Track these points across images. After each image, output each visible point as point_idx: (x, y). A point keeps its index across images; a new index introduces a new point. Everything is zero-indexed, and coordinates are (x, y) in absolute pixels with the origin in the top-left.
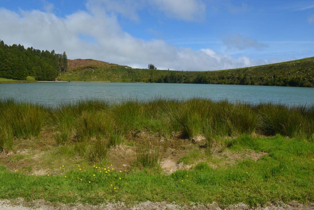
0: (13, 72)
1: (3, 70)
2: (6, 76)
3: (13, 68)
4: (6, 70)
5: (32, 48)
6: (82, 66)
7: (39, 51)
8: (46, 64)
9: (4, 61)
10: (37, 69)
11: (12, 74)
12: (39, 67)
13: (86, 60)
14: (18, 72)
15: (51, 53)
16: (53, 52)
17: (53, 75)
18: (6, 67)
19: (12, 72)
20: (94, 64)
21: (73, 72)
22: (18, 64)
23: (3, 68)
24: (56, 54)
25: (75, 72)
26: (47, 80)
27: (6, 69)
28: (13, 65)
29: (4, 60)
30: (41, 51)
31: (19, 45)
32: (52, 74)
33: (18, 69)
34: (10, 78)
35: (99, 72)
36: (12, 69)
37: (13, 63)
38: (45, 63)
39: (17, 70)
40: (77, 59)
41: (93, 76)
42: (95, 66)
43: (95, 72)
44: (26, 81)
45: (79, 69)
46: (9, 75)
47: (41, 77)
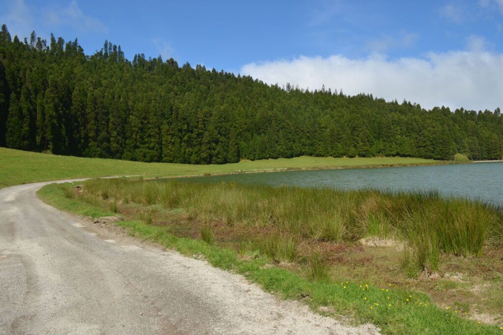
0: (434, 149)
1: (420, 147)
2: (424, 155)
3: (434, 142)
4: (424, 147)
5: (462, 109)
7: (473, 113)
8: (486, 133)
9: (421, 133)
10: (471, 141)
11: (433, 152)
12: (475, 138)
14: (441, 148)
15: (493, 112)
16: (498, 111)
17: (498, 150)
18: (425, 142)
19: (432, 149)
22: (441, 136)
23: (419, 144)
26: (489, 159)
27: (425, 144)
28: (433, 138)
29: (421, 131)
30: (477, 113)
31: (443, 107)
32: (496, 149)
33: (441, 143)
34: (430, 158)
36: (432, 144)
37: (434, 135)
38: (484, 131)
39: (440, 145)
44: (454, 162)
46: (429, 154)
47: (477, 154)
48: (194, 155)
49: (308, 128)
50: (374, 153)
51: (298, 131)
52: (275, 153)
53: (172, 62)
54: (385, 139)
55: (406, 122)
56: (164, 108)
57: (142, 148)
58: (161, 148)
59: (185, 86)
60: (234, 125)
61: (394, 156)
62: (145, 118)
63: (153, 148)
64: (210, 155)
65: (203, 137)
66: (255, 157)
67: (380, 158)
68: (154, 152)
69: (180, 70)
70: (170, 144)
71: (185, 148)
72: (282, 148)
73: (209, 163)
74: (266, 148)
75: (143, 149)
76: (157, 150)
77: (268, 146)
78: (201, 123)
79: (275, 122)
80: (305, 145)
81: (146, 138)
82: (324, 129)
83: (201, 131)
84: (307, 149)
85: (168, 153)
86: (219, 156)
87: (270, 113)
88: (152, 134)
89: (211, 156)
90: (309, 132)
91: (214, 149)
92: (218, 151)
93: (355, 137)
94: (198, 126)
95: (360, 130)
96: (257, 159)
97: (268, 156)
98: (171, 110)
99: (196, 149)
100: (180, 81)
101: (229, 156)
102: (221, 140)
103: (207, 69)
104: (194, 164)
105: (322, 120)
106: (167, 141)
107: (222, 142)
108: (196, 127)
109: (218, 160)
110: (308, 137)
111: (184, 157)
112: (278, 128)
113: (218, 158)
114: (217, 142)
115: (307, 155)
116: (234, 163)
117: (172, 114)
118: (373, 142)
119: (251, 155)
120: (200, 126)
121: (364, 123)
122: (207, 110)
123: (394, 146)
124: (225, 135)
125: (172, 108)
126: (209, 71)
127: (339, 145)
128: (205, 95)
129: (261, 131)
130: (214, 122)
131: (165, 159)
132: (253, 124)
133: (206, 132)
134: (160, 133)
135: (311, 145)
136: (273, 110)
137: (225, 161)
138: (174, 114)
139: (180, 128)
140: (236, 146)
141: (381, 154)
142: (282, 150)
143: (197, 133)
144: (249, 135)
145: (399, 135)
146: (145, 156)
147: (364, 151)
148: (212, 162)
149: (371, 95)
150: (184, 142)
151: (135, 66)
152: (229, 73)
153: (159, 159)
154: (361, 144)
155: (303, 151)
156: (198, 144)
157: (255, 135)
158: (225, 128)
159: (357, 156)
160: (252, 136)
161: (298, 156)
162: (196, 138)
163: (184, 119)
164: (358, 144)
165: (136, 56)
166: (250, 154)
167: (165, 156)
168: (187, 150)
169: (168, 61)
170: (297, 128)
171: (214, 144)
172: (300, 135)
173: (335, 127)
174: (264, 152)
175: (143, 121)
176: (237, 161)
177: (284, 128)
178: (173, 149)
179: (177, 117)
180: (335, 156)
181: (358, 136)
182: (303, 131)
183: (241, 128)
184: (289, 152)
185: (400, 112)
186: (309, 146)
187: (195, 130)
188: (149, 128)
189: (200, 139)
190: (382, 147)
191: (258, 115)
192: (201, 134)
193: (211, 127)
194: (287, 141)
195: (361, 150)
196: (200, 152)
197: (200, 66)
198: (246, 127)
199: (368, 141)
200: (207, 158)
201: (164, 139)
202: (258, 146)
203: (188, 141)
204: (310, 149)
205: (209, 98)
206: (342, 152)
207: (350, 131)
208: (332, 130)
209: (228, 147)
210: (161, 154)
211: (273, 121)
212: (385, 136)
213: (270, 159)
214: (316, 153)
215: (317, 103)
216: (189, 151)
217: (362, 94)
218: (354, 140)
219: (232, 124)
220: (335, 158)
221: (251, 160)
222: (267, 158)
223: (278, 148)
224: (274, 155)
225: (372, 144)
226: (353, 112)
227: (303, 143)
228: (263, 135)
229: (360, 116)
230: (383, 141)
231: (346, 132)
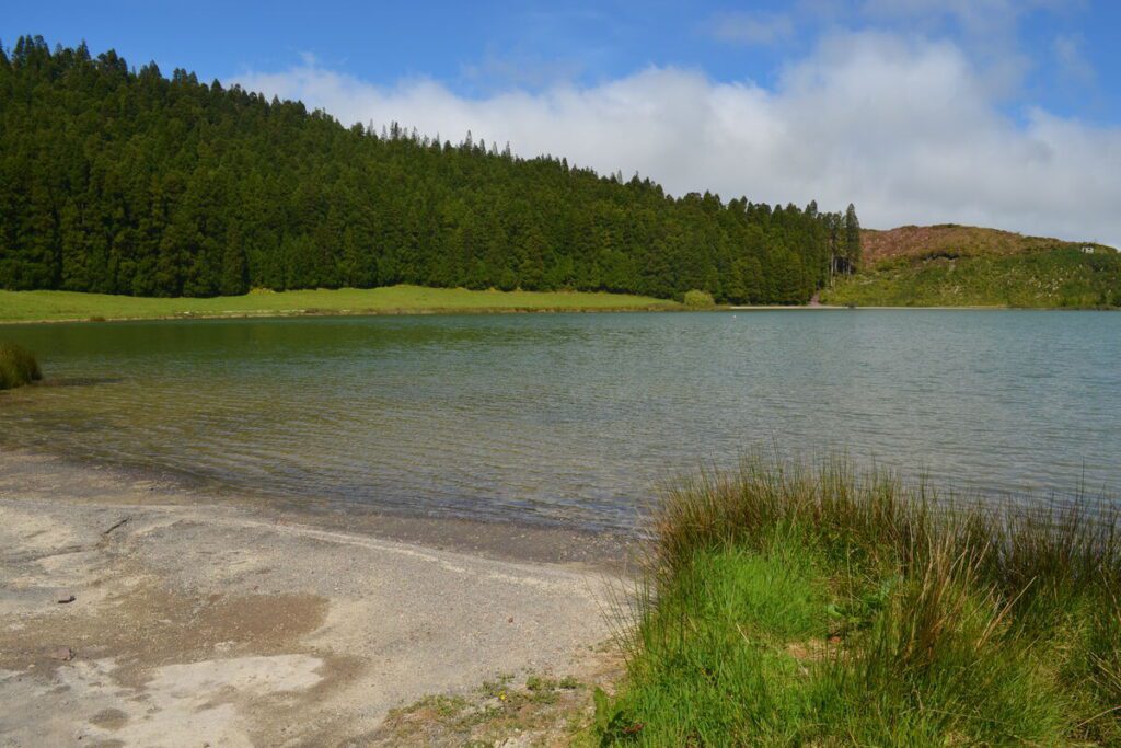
0: (676, 279)
1: (648, 273)
2: (655, 289)
3: (677, 266)
4: (657, 274)
5: (744, 200)
6: (913, 251)
7: (765, 208)
8: (778, 251)
9: (652, 246)
10: (746, 266)
11: (673, 286)
12: (755, 259)
13: (935, 228)
14: (689, 278)
15: (803, 211)
16: (813, 206)
17: (798, 286)
18: (658, 263)
19: (673, 279)
20: (959, 241)
21: (878, 274)
22: (690, 253)
23: (647, 268)
24: (820, 214)
25: (886, 275)
26: (781, 304)
27: (657, 268)
28: (675, 257)
29: (652, 242)
30: (773, 209)
31: (707, 194)
32: (794, 284)
34: (668, 296)
35: (971, 271)
36: (673, 269)
37: (677, 251)
38: (775, 248)
39: (687, 272)
40: (903, 228)
41: (947, 286)
42: (963, 249)
43: (955, 272)
44: (684, 306)
45: (903, 260)
46: (664, 288)
47: (759, 292)
48: (139, 276)
49: (415, 225)
50: (554, 284)
51: (393, 231)
52: (333, 275)
53: (112, 60)
54: (579, 254)
55: (623, 222)
56: (70, 168)
57: (12, 257)
58: (59, 259)
59: (132, 120)
60: (238, 213)
61: (596, 290)
62: (20, 190)
63: (39, 259)
64: (178, 276)
65: (161, 238)
66: (284, 284)
67: (566, 293)
68: (42, 267)
69: (130, 79)
70: (80, 252)
71: (119, 261)
72: (349, 265)
73: (177, 294)
74: (311, 265)
75: (14, 261)
76: (48, 264)
77: (315, 261)
78: (158, 205)
79: (338, 211)
80: (407, 262)
81: (22, 234)
82: (450, 229)
83: (156, 224)
84: (410, 270)
85: (77, 270)
86: (200, 280)
87: (326, 188)
88: (36, 226)
89: (180, 280)
90: (415, 234)
91: (189, 264)
92: (199, 269)
93: (516, 249)
94: (150, 211)
95: (527, 233)
96: (291, 289)
97: (315, 282)
98: (87, 173)
99: (145, 262)
100: (122, 108)
101: (224, 281)
102: (204, 244)
103: (200, 82)
104: (139, 295)
105: (448, 208)
106: (73, 243)
107: (206, 249)
108: (147, 215)
109: (197, 289)
110: (414, 245)
111: (115, 280)
112: (342, 223)
113: (197, 284)
114: (194, 248)
115: (410, 283)
116: (235, 295)
117: (88, 183)
118: (552, 260)
119: (275, 279)
120: (155, 212)
121: (536, 219)
122: (173, 177)
123: (596, 269)
124: (214, 235)
125: (88, 167)
126: (205, 86)
127: (481, 263)
128: (176, 143)
129: (303, 227)
130: (189, 204)
131: (68, 282)
132: (283, 212)
133: (171, 227)
134: (58, 224)
135: (421, 261)
136: (333, 183)
137: (213, 291)
138: (92, 184)
139: (106, 215)
140: (240, 260)
141: (569, 285)
142: (349, 271)
143: (146, 227)
144: (272, 235)
145: (608, 246)
146: (18, 276)
147: (533, 277)
148: (185, 292)
149: (565, 160)
150: (118, 246)
151: (18, 64)
152: (253, 94)
153: (55, 283)
154: (527, 262)
155: (402, 273)
156: (149, 253)
157: (286, 236)
158: (216, 218)
159: (519, 288)
160: (281, 238)
161: (389, 283)
162: (144, 239)
163: (117, 196)
164: (522, 262)
165: (21, 41)
166: (273, 276)
167: (70, 277)
168: (123, 264)
169: (102, 56)
170: (389, 223)
171: (188, 254)
172: (397, 239)
173: (473, 224)
174: (307, 273)
175: (16, 196)
176: (243, 292)
177: (356, 222)
178: (89, 261)
179: (100, 191)
180: (471, 285)
181: (521, 246)
182: (402, 231)
183: (254, 220)
184: (367, 276)
185: (616, 200)
186: (415, 264)
187: (143, 221)
188: (30, 214)
189: (154, 242)
190: (570, 270)
191: (298, 193)
192: (159, 230)
193: (181, 215)
194: (363, 251)
195: (527, 276)
196: (155, 269)
197: (184, 72)
198: (265, 217)
199: (543, 257)
200: (170, 282)
201: (67, 239)
202: (291, 260)
203: (127, 244)
204: (418, 271)
205: (183, 150)
206: (487, 279)
207: (505, 236)
208: (468, 233)
209: (221, 260)
210: (59, 271)
211: (332, 206)
212: (580, 249)
213: (319, 289)
214: (430, 279)
215: (445, 171)
216: (128, 267)
217: (545, 156)
218: (514, 255)
219: (233, 211)
220: (469, 292)
221: (277, 290)
222: (314, 288)
223: (341, 265)
224: (330, 280)
225: (550, 263)
226: (517, 195)
227: (403, 256)
228: (305, 236)
229: (528, 204)
230: (574, 258)
231: (497, 237)
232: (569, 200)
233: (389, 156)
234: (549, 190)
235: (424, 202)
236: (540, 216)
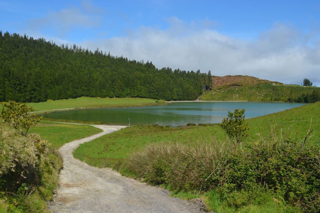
0: (158, 94)
1: (150, 92)
2: (152, 97)
3: (158, 90)
4: (153, 92)
5: (179, 70)
6: (228, 84)
7: (184, 72)
9: (151, 85)
10: (177, 90)
11: (157, 95)
12: (180, 88)
13: (236, 76)
14: (162, 94)
15: (196, 72)
16: (199, 71)
18: (153, 90)
20: (241, 81)
21: (217, 90)
22: (162, 87)
23: (150, 91)
24: (201, 73)
25: (219, 91)
26: (188, 100)
27: (153, 91)
28: (158, 88)
29: (151, 83)
30: (187, 72)
31: (168, 68)
32: (191, 95)
33: (162, 91)
34: (156, 99)
35: (242, 90)
37: (158, 86)
38: (186, 85)
39: (161, 92)
40: (227, 76)
41: (235, 94)
42: (241, 83)
43: (237, 90)
44: (158, 104)
45: (224, 87)
46: (155, 96)
47: (181, 97)
48: (22, 98)
49: (86, 80)
50: (124, 96)
51: (80, 82)
52: (67, 95)
54: (131, 87)
55: (143, 78)
56: (6, 71)
58: (5, 94)
60: (44, 80)
61: (136, 97)
65: (27, 88)
66: (55, 98)
67: (127, 98)
68: (1, 97)
70: (10, 92)
71: (18, 94)
74: (62, 93)
76: (3, 95)
77: (63, 92)
78: (26, 80)
79: (67, 78)
80: (84, 91)
82: (96, 81)
83: (26, 84)
84: (85, 93)
85: (9, 97)
86: (36, 98)
87: (64, 72)
89: (31, 98)
90: (86, 83)
91: (33, 94)
92: (36, 95)
93: (114, 86)
95: (117, 82)
96: (57, 100)
97: (63, 97)
98: (10, 73)
99: (23, 94)
101: (42, 98)
102: (37, 89)
105: (95, 75)
106: (8, 90)
107: (37, 90)
108: (23, 82)
109: (35, 100)
110: (86, 86)
111: (17, 99)
112: (68, 81)
113: (35, 99)
115: (85, 96)
116: (44, 102)
118: (124, 89)
121: (119, 78)
123: (136, 91)
124: (39, 87)
125: (10, 71)
127: (104, 90)
129: (59, 83)
130: (33, 79)
131: (7, 100)
132: (54, 79)
133: (29, 85)
134: (5, 86)
135: (88, 90)
136: (65, 70)
137: (39, 101)
138: (11, 75)
139: (14, 83)
140: (45, 93)
141: (128, 96)
142: (70, 94)
143: (24, 85)
144: (52, 86)
145: (139, 85)
147: (118, 94)
148: (32, 101)
149: (126, 58)
153: (4, 100)
154: (117, 90)
155: (83, 93)
156: (24, 92)
157: (56, 86)
158: (39, 82)
159: (114, 97)
160: (54, 86)
161: (80, 96)
162: (23, 88)
163: (17, 78)
164: (115, 90)
166: (53, 96)
170: (80, 80)
171: (33, 92)
172: (82, 84)
173: (102, 80)
174: (61, 95)
176: (46, 101)
177: (72, 81)
178: (11, 94)
179: (13, 77)
180: (101, 97)
182: (83, 82)
183: (48, 82)
184: (75, 95)
185: (141, 71)
189: (25, 89)
190: (129, 92)
191: (57, 74)
192: (26, 86)
193: (31, 82)
194: (74, 88)
195: (117, 94)
196: (26, 96)
197: (16, 34)
198: (50, 81)
199: (121, 88)
200: (29, 99)
201: (6, 89)
202: (57, 92)
203: (19, 90)
204: (87, 93)
206: (106, 95)
207: (111, 83)
208: (100, 82)
209: (40, 93)
210: (5, 97)
212: (131, 86)
213: (64, 99)
214: (90, 95)
216: (20, 96)
217: (121, 57)
218: (113, 88)
220: (101, 98)
221: (54, 100)
222: (62, 99)
223: (69, 93)
224: (66, 97)
225: (123, 90)
226: (114, 70)
227: (83, 89)
228: (60, 85)
229: (117, 73)
230: (130, 88)
231: (108, 83)
232: (128, 71)
233: (76, 58)
234: (122, 69)
235: (88, 74)
236: (120, 77)
